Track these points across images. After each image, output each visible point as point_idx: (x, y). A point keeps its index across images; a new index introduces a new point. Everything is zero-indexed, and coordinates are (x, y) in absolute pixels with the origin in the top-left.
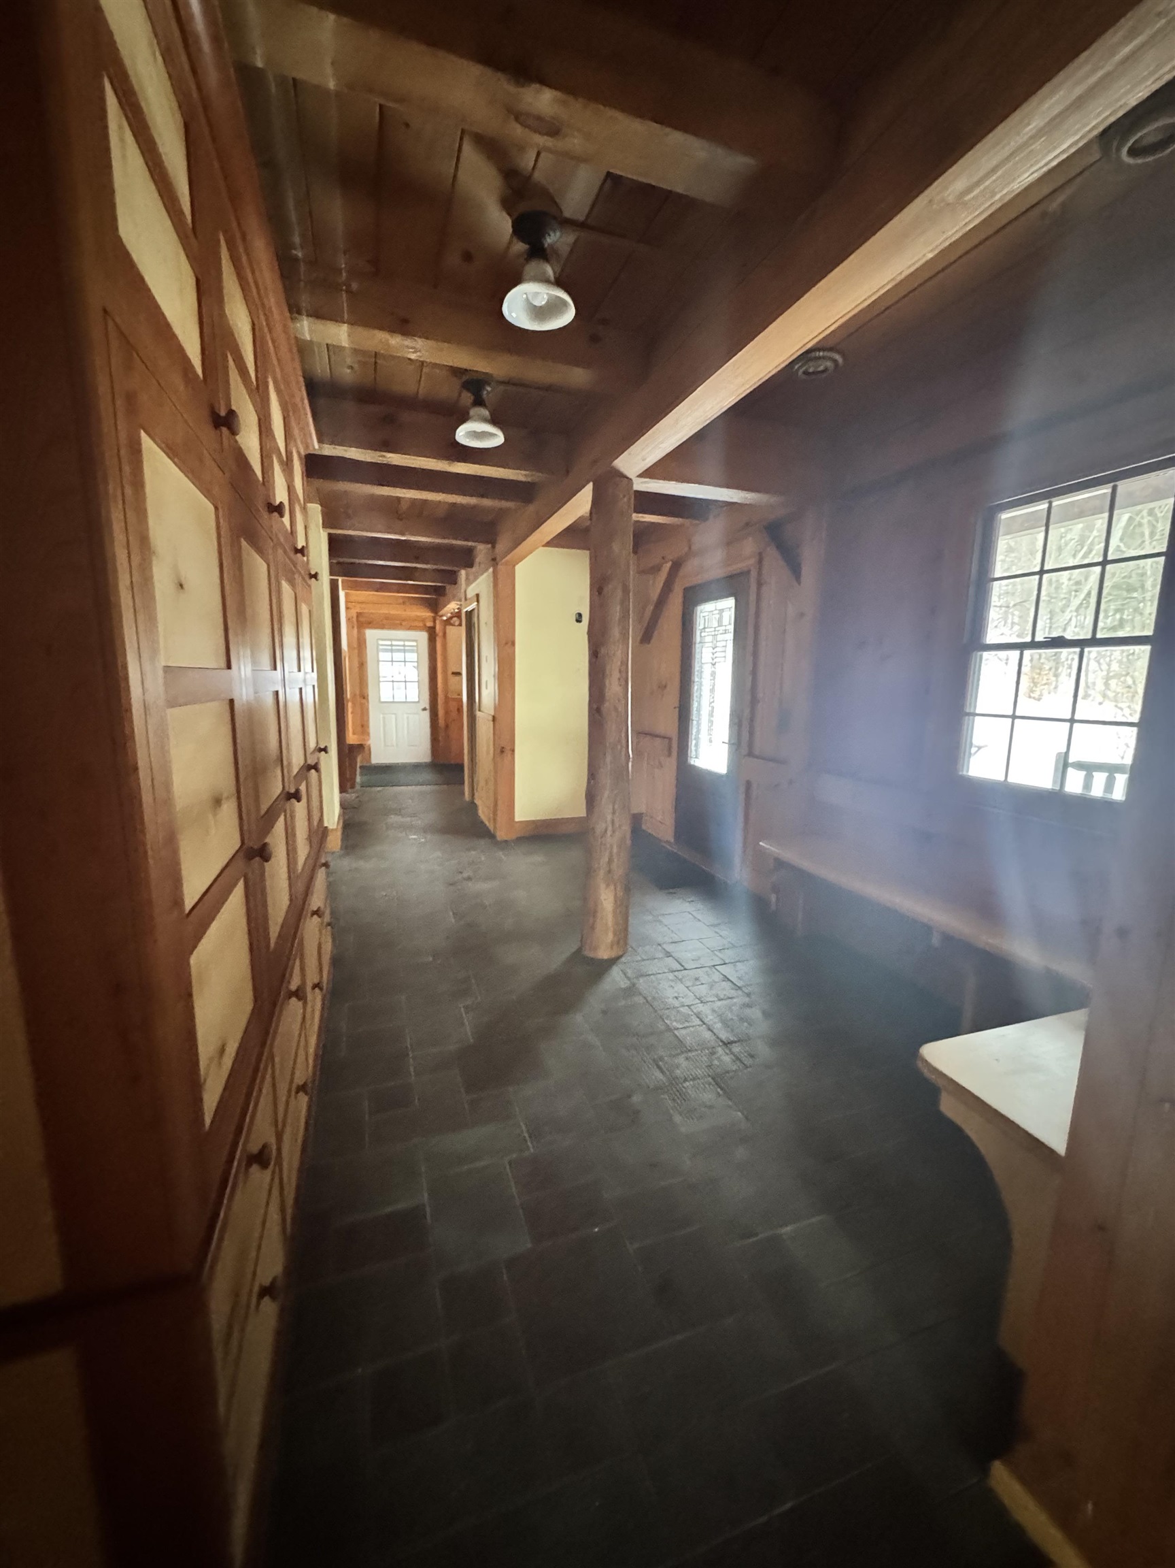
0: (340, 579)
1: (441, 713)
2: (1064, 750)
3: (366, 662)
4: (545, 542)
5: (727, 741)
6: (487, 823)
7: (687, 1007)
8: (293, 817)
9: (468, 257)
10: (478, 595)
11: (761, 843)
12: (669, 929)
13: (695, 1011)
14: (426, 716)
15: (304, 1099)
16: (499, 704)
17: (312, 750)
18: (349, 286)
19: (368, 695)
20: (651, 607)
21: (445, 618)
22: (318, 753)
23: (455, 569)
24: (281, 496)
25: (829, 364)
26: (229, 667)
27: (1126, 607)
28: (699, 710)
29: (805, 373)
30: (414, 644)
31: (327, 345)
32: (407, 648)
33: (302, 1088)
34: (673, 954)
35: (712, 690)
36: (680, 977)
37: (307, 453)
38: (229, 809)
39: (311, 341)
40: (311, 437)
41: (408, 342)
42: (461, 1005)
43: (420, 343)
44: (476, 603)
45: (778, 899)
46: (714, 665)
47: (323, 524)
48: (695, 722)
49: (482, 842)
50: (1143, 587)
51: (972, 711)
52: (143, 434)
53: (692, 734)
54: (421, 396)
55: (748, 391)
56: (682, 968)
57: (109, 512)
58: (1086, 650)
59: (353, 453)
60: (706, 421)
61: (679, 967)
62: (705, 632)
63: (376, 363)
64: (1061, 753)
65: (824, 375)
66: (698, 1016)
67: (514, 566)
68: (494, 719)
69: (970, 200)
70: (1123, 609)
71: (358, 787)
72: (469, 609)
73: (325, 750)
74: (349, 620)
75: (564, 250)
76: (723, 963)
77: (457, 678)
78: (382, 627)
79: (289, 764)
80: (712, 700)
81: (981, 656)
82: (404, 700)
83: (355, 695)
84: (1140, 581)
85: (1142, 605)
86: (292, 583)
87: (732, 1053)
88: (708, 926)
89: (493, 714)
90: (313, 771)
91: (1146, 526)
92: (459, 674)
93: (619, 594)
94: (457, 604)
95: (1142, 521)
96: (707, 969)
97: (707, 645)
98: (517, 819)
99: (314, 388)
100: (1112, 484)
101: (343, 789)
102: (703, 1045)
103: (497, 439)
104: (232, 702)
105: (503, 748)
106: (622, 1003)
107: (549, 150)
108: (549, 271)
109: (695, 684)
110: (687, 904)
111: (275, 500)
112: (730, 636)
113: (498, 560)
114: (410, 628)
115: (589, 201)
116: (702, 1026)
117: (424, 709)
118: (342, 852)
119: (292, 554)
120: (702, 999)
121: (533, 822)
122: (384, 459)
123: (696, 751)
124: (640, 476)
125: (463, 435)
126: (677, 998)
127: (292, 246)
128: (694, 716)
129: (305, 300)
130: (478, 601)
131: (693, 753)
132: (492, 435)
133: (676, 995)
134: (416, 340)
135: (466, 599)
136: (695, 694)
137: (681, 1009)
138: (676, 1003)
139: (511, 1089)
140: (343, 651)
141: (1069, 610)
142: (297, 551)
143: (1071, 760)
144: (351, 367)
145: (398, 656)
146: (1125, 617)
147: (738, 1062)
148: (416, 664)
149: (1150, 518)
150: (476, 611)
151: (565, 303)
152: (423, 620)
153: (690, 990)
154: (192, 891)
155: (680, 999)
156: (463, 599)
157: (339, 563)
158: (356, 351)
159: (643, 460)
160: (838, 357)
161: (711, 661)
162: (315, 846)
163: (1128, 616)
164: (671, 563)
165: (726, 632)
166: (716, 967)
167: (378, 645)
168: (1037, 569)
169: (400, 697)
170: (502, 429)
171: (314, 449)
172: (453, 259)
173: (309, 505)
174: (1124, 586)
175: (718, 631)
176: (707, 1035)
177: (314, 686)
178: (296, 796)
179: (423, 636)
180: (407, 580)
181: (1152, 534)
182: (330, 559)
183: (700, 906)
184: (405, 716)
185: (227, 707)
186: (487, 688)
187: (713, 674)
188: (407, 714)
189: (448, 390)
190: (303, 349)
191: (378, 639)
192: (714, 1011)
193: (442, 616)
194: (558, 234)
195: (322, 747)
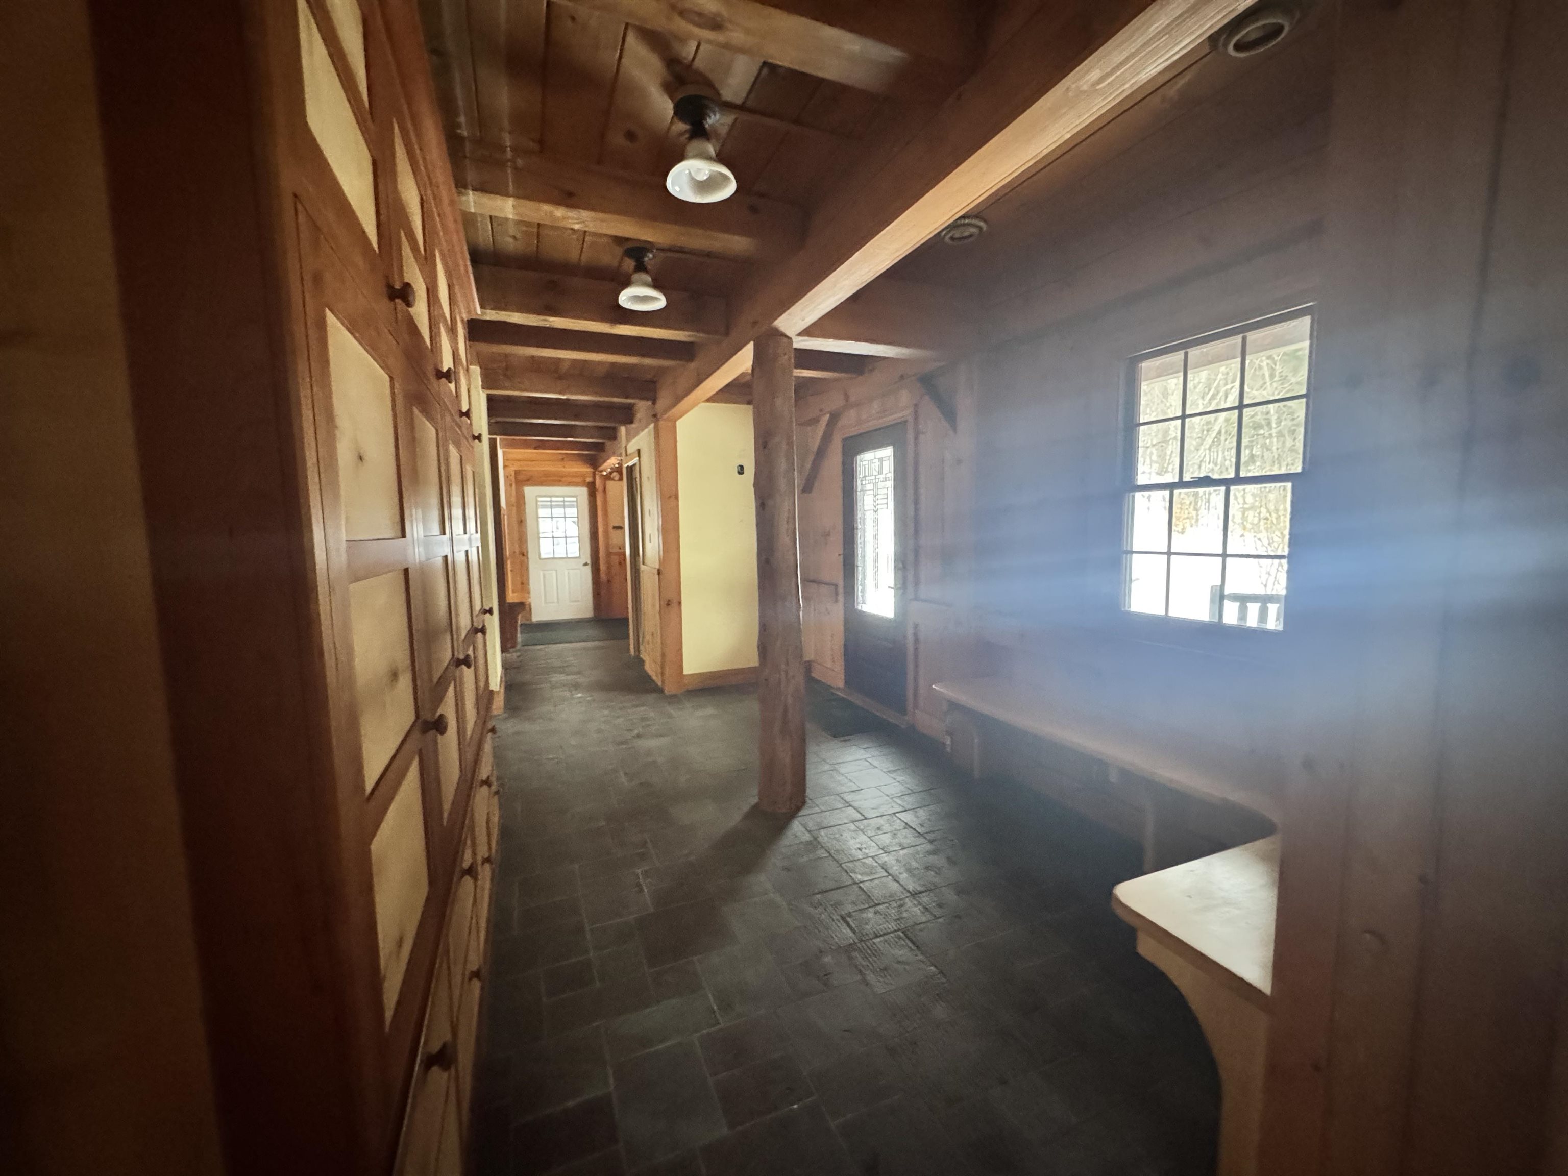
0: (498, 438)
1: (603, 567)
2: (1219, 583)
3: (525, 520)
4: (706, 398)
5: (893, 586)
6: (654, 678)
7: (871, 859)
8: (462, 683)
9: (631, 136)
10: (639, 451)
11: (934, 686)
12: (846, 778)
13: (880, 862)
14: (587, 572)
15: (476, 985)
16: (663, 557)
17: (477, 612)
18: (515, 163)
19: (527, 552)
20: (811, 458)
21: (605, 473)
22: (483, 615)
23: (617, 425)
24: (447, 363)
25: (973, 230)
26: (404, 535)
27: (1254, 443)
28: (863, 557)
29: (952, 238)
30: (574, 499)
31: (491, 217)
32: (566, 503)
33: (476, 974)
34: (852, 804)
35: (875, 537)
36: (862, 827)
37: (469, 319)
38: (405, 682)
39: (474, 214)
40: (473, 302)
41: (572, 214)
42: (639, 871)
43: (585, 214)
44: (637, 458)
45: (952, 741)
46: (876, 512)
47: (482, 385)
48: (860, 568)
49: (651, 698)
50: (1269, 424)
51: (1129, 549)
52: (328, 313)
53: (858, 580)
54: (583, 264)
55: (901, 257)
56: (863, 818)
57: (298, 391)
58: (1232, 488)
59: (516, 318)
60: (862, 283)
61: (859, 816)
62: (865, 480)
63: (538, 233)
64: (1217, 586)
65: (971, 240)
66: (884, 867)
67: (675, 422)
68: (659, 573)
69: (1101, 89)
70: (1252, 446)
71: (519, 647)
72: (630, 464)
73: (490, 611)
74: (506, 477)
75: (724, 131)
76: (904, 809)
77: (619, 531)
78: (541, 483)
79: (458, 628)
80: (876, 546)
81: (1133, 497)
82: (565, 556)
83: (514, 552)
84: (1265, 419)
85: (1268, 441)
86: (458, 445)
87: (920, 904)
88: (884, 772)
89: (657, 567)
90: (480, 635)
91: (1266, 368)
92: (621, 528)
93: (784, 446)
94: (618, 460)
95: (1262, 364)
96: (888, 817)
97: (868, 492)
98: (686, 672)
99: (478, 257)
100: (1241, 336)
101: (504, 650)
102: (890, 898)
103: (659, 302)
104: (406, 571)
105: (669, 601)
106: (805, 859)
107: (709, 42)
108: (711, 149)
109: (859, 531)
110: (862, 751)
111: (442, 367)
112: (890, 484)
113: (659, 416)
114: (569, 484)
115: (747, 87)
116: (887, 877)
117: (586, 564)
118: (506, 715)
119: (457, 418)
120: (885, 849)
121: (701, 674)
122: (546, 323)
123: (863, 596)
124: (800, 334)
125: (626, 298)
126: (860, 849)
127: (459, 126)
128: (859, 562)
129: (471, 176)
130: (639, 456)
131: (860, 599)
132: (656, 299)
133: (859, 846)
134: (579, 212)
135: (627, 455)
136: (859, 540)
137: (866, 861)
138: (859, 855)
139: (695, 958)
140: (502, 509)
141: (1202, 448)
142: (462, 414)
143: (1227, 592)
144: (514, 238)
145: (558, 512)
146: (1254, 452)
147: (927, 913)
148: (576, 519)
149: (1268, 361)
150: (637, 467)
151: (726, 178)
152: (583, 476)
153: (871, 840)
154: (372, 772)
155: (863, 850)
156: (624, 454)
157: (497, 423)
158: (519, 223)
159: (803, 320)
160: (982, 224)
161: (873, 508)
162: (482, 712)
163: (1256, 452)
164: (828, 416)
165: (886, 480)
166: (897, 815)
167: (537, 501)
168: (1179, 414)
169: (560, 553)
170: (665, 295)
171: (477, 314)
172: (617, 139)
173: (472, 367)
174: (1251, 424)
175: (879, 479)
176: (895, 886)
177: (478, 547)
178: (466, 662)
179: (583, 492)
180: (567, 438)
181: (1272, 376)
182: (488, 419)
183: (874, 752)
184: (566, 572)
185: (402, 577)
186: (650, 542)
187: (876, 521)
188: (568, 569)
189: (610, 258)
190: (468, 221)
191: (537, 496)
192: (898, 860)
193: (602, 471)
194: (718, 116)
195: (487, 608)
